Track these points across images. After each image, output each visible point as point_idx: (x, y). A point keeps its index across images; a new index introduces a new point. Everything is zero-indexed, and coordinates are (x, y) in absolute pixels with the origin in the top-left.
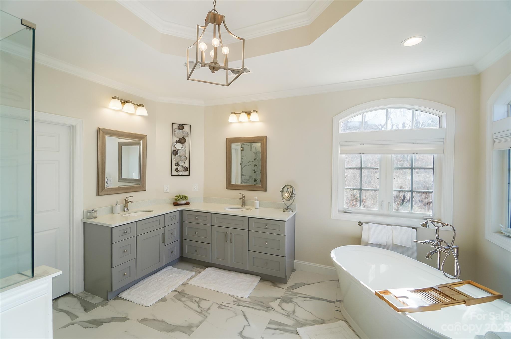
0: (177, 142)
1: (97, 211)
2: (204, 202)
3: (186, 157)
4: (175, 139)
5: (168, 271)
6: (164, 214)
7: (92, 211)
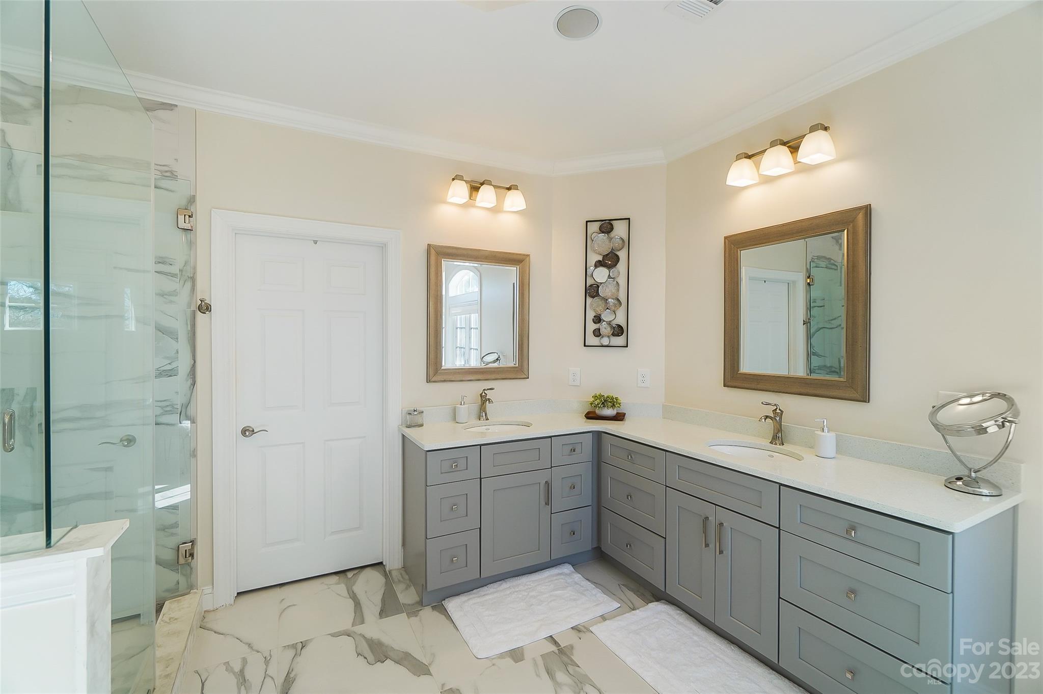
0: (599, 264)
1: (422, 412)
2: (664, 418)
3: (618, 300)
4: (594, 258)
5: (559, 577)
6: (551, 437)
7: (414, 411)
